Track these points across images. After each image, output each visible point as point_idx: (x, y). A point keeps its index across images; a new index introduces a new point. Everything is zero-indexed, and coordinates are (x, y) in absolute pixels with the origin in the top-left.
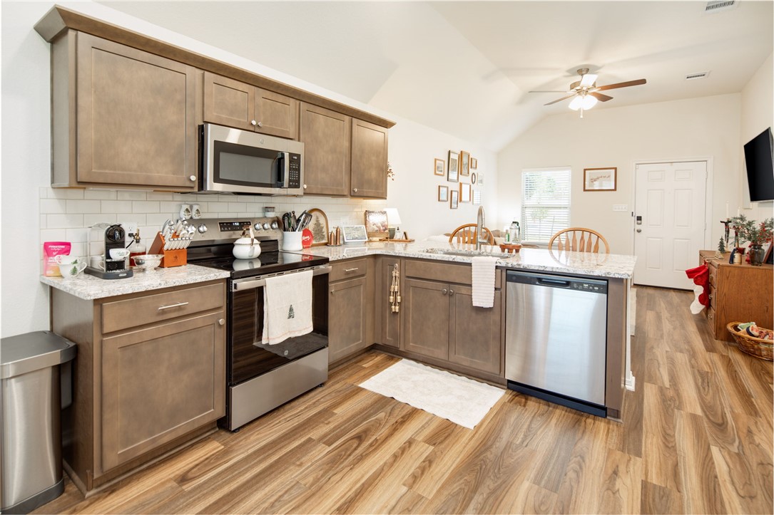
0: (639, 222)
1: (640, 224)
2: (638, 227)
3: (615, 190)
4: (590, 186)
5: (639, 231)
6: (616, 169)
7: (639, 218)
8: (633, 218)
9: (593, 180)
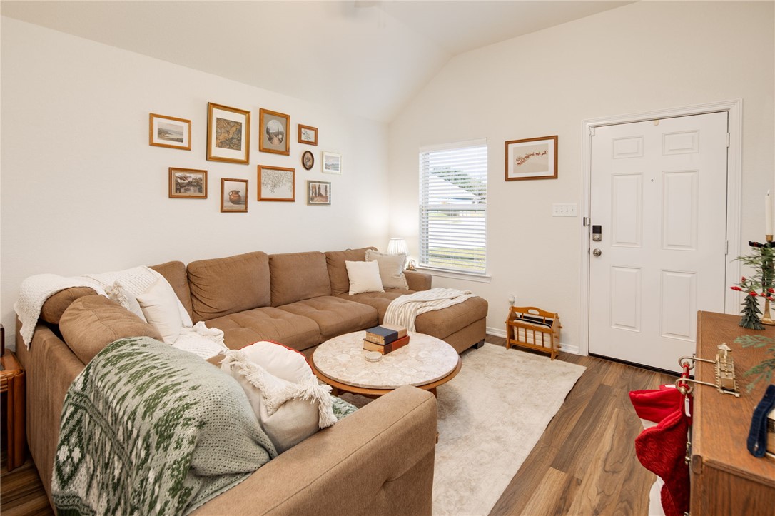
0: (597, 236)
1: (599, 240)
2: (596, 246)
3: (555, 176)
4: (515, 172)
5: (598, 254)
6: (555, 138)
7: (597, 230)
8: (587, 228)
9: (520, 162)
